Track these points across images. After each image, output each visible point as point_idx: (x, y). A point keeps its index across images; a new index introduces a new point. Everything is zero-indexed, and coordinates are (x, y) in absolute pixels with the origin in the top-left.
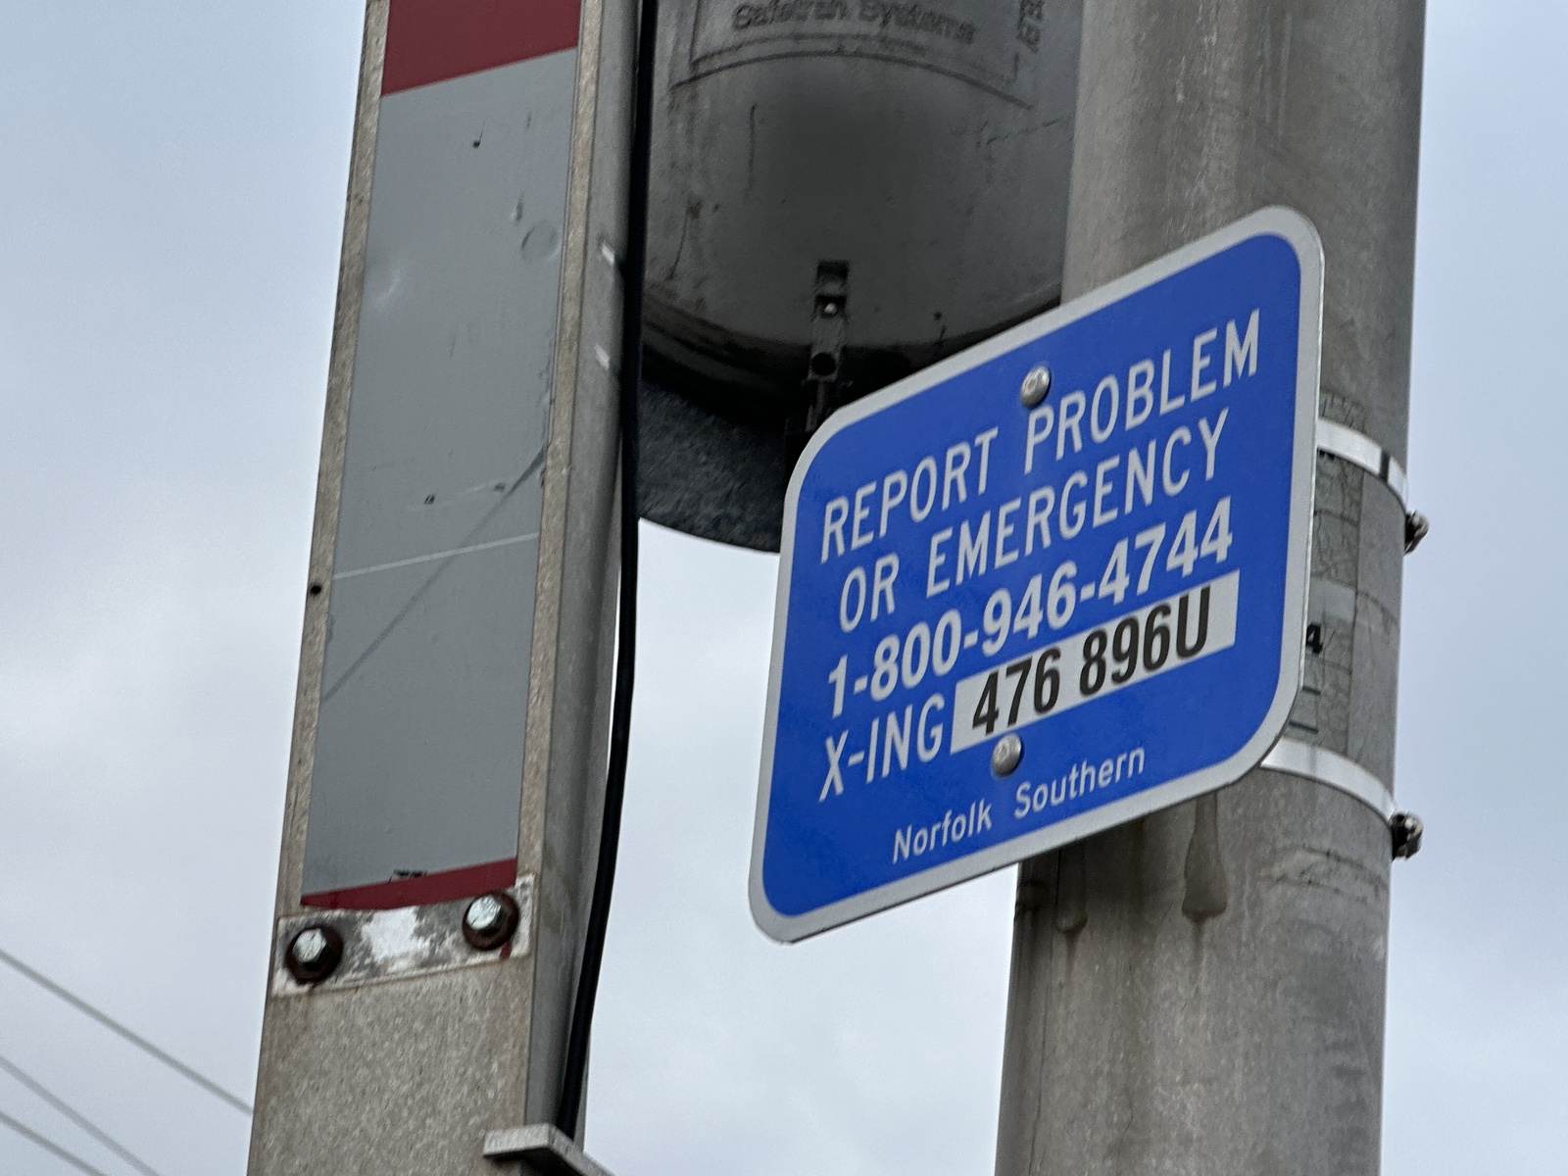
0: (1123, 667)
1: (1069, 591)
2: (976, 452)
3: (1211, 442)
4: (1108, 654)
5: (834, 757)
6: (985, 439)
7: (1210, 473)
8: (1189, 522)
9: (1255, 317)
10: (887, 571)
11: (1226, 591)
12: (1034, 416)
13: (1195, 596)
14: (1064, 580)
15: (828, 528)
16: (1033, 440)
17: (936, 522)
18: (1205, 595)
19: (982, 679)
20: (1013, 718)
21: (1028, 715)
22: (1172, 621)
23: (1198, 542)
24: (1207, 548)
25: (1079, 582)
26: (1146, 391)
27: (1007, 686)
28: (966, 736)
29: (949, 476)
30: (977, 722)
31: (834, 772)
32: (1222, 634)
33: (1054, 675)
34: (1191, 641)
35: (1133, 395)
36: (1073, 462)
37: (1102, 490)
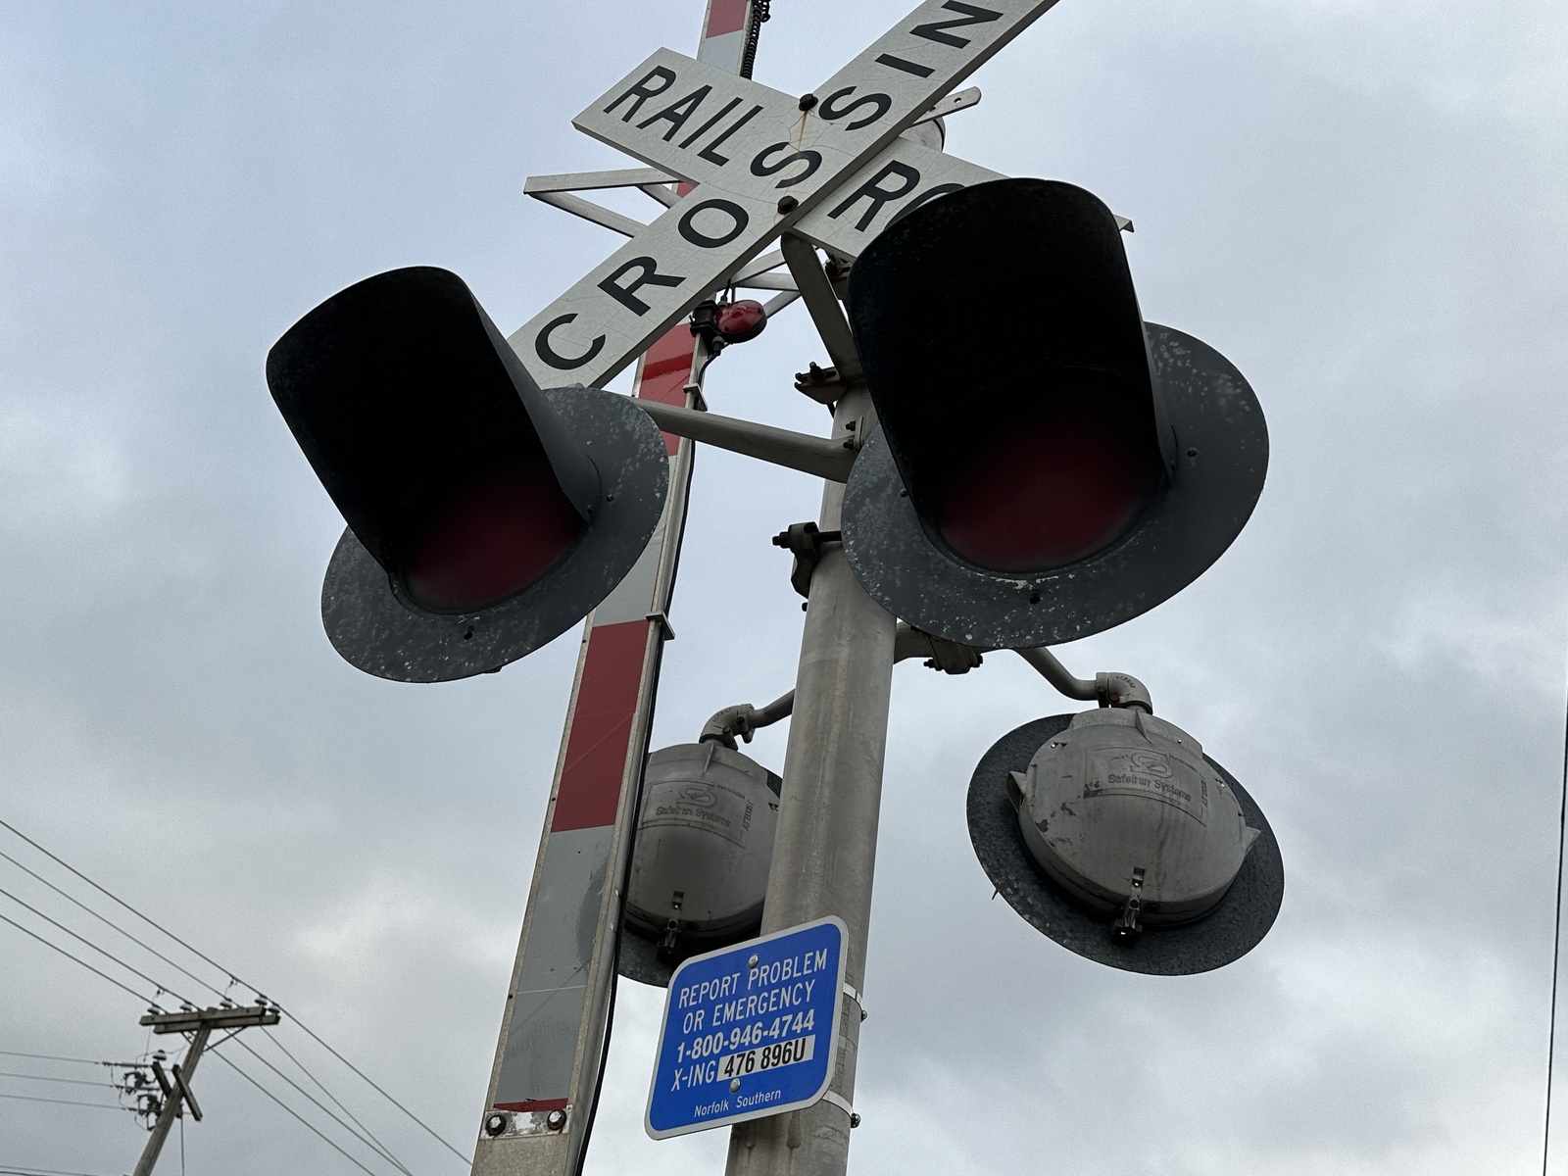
0: (776, 1061)
1: (759, 1032)
2: (733, 979)
3: (809, 989)
4: (771, 1056)
5: (678, 1077)
6: (736, 976)
7: (808, 1000)
8: (800, 1015)
9: (826, 950)
10: (700, 1015)
11: (811, 1040)
12: (752, 971)
13: (800, 1040)
14: (758, 1028)
15: (682, 997)
16: (751, 979)
17: (718, 1001)
18: (804, 1040)
19: (730, 1057)
20: (738, 1073)
21: (743, 1072)
22: (793, 1048)
23: (803, 1023)
24: (805, 1025)
25: (763, 1030)
26: (789, 969)
27: (737, 1061)
28: (722, 1076)
29: (723, 986)
30: (726, 1072)
31: (677, 1082)
32: (809, 1056)
33: (753, 1059)
34: (798, 1056)
35: (785, 969)
36: (764, 988)
37: (773, 999)
